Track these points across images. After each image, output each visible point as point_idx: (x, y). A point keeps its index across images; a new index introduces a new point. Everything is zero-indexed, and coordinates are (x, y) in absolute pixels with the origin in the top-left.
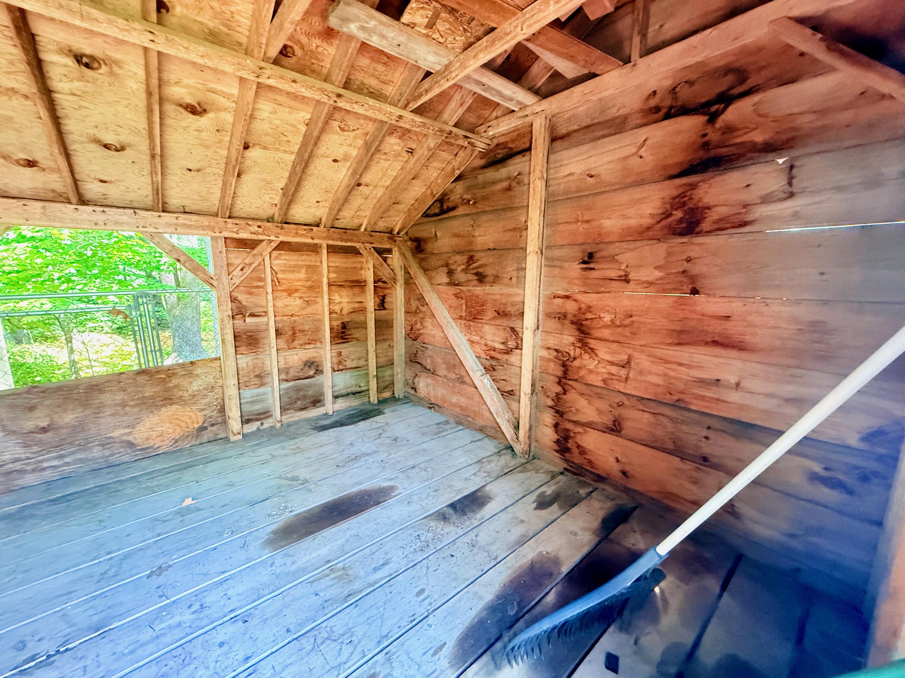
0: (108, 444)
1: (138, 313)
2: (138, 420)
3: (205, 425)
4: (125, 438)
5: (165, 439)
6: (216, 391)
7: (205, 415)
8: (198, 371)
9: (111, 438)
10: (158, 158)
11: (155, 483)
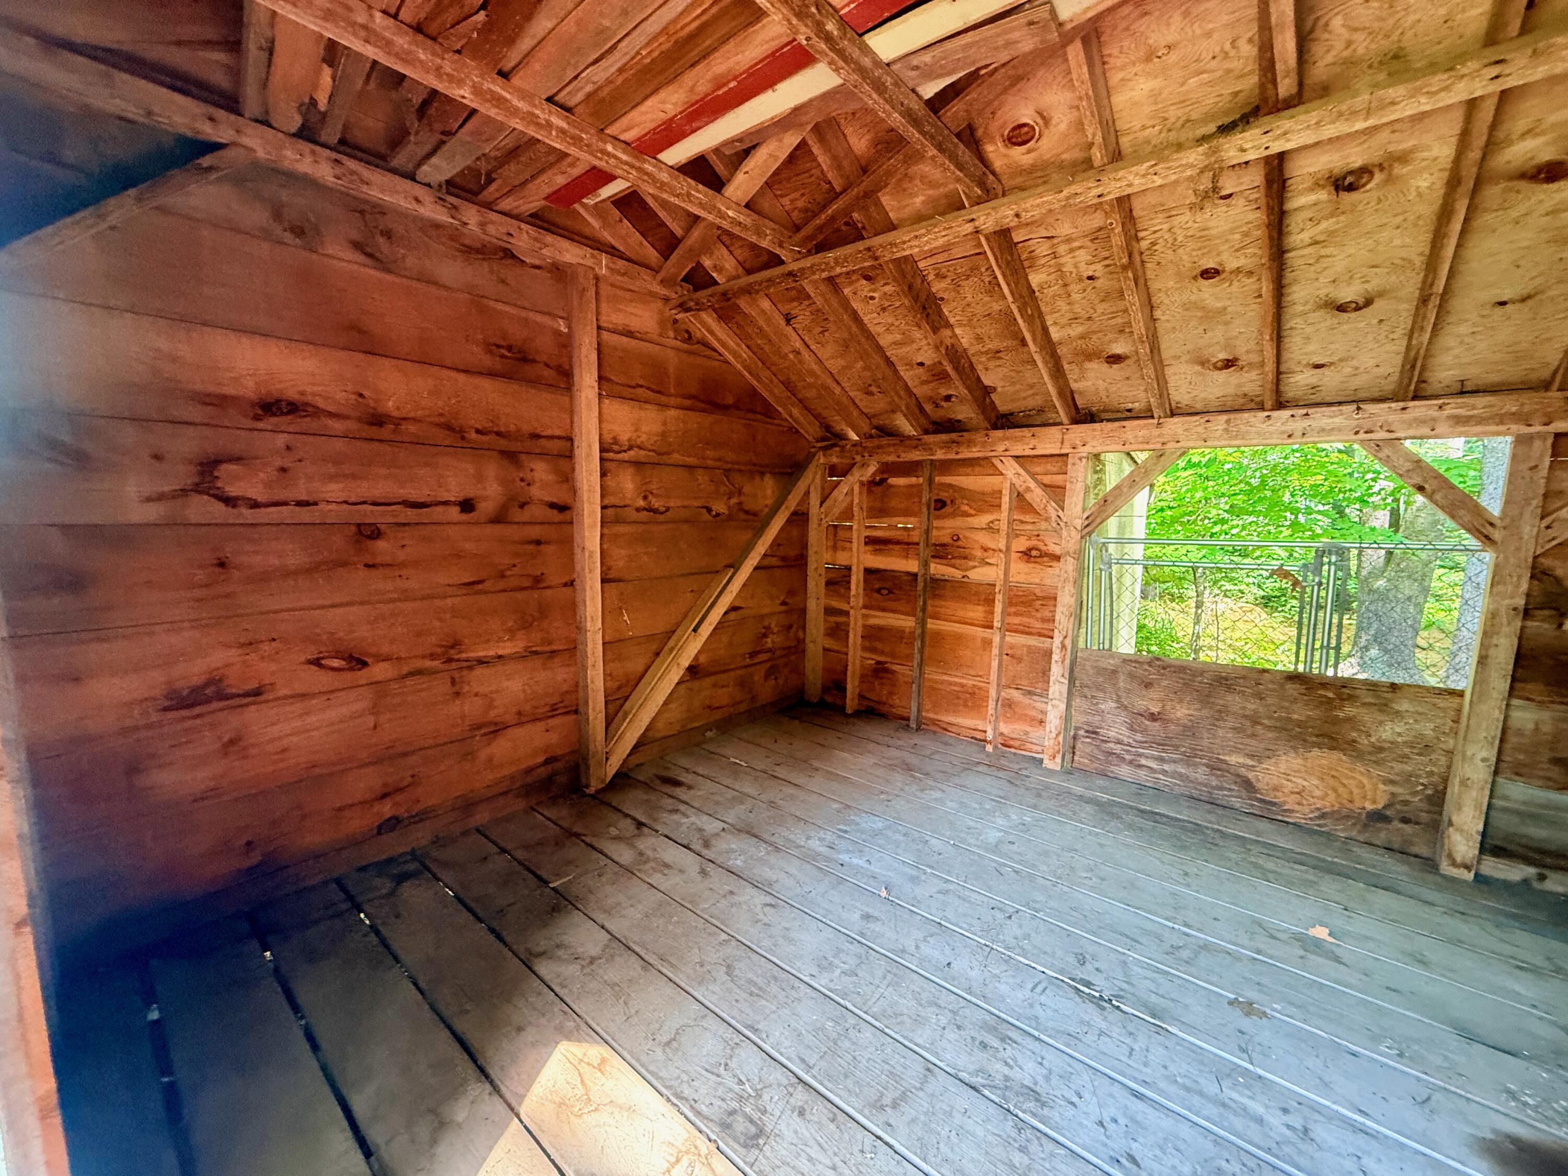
0: (1219, 770)
1: (1317, 580)
2: (1270, 753)
3: (1388, 813)
4: (1243, 771)
5: (1305, 802)
6: (1433, 757)
7: (1393, 794)
8: (1404, 705)
9: (1225, 762)
10: (1435, 301)
11: (1270, 865)
